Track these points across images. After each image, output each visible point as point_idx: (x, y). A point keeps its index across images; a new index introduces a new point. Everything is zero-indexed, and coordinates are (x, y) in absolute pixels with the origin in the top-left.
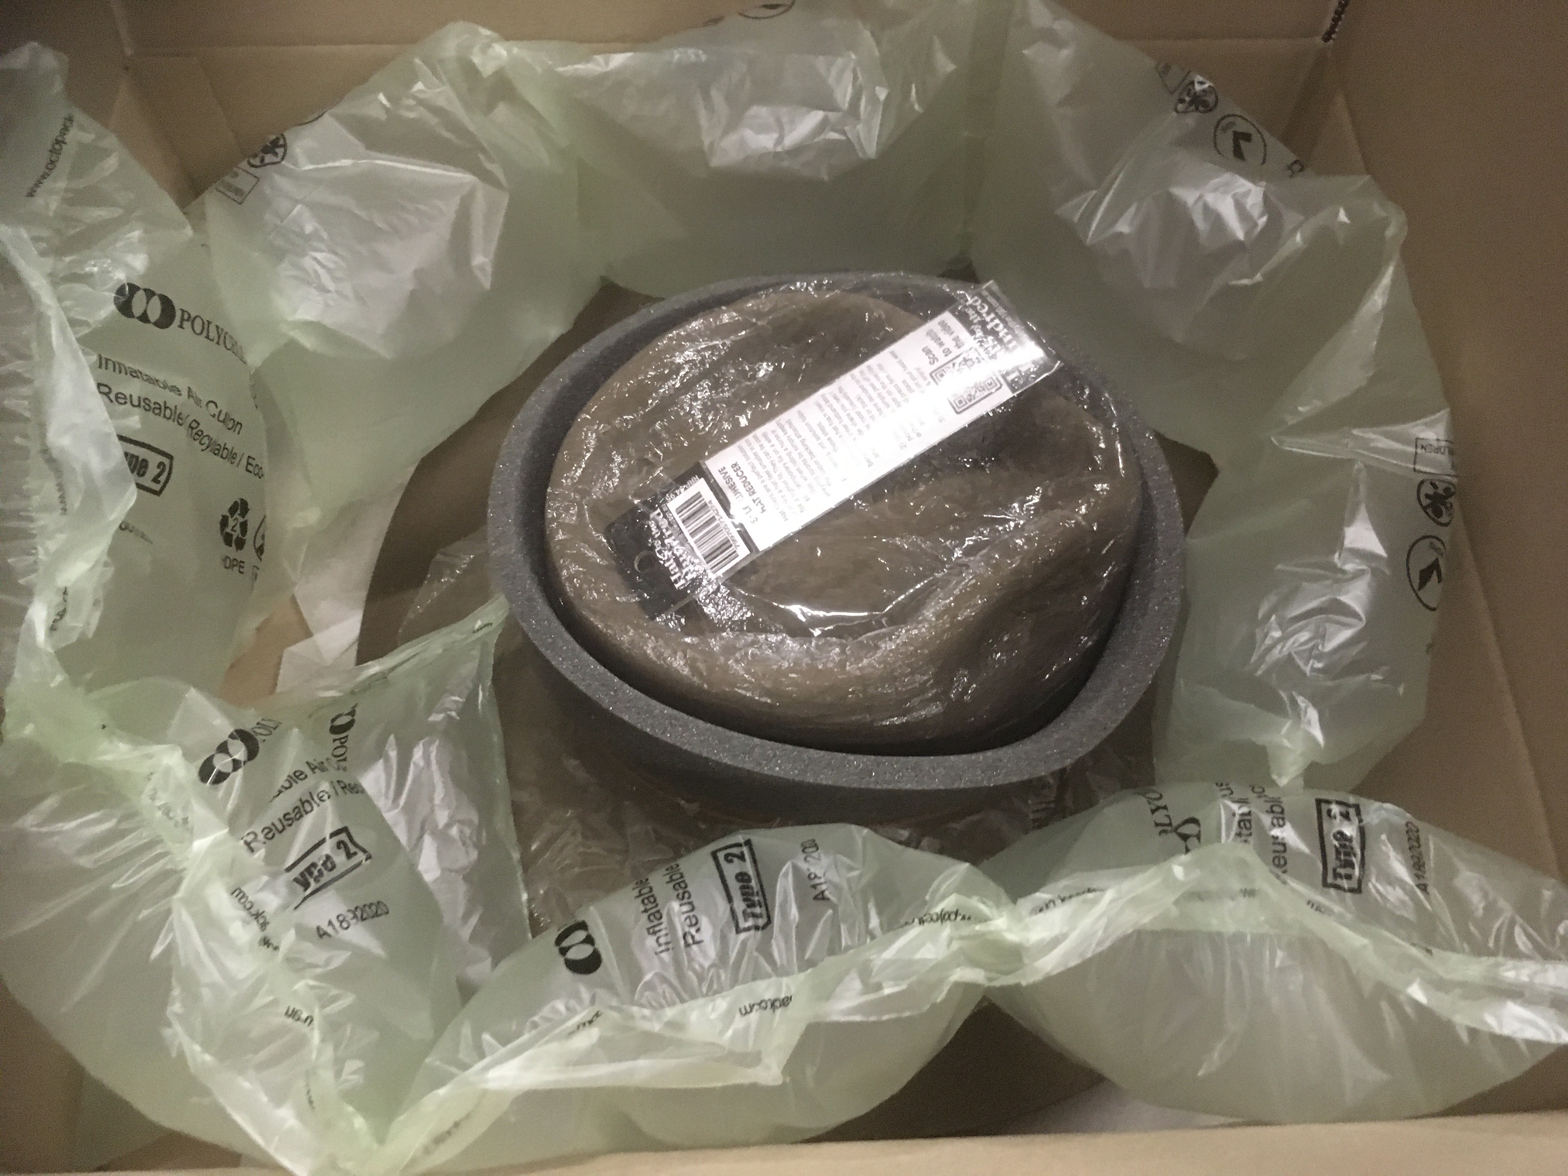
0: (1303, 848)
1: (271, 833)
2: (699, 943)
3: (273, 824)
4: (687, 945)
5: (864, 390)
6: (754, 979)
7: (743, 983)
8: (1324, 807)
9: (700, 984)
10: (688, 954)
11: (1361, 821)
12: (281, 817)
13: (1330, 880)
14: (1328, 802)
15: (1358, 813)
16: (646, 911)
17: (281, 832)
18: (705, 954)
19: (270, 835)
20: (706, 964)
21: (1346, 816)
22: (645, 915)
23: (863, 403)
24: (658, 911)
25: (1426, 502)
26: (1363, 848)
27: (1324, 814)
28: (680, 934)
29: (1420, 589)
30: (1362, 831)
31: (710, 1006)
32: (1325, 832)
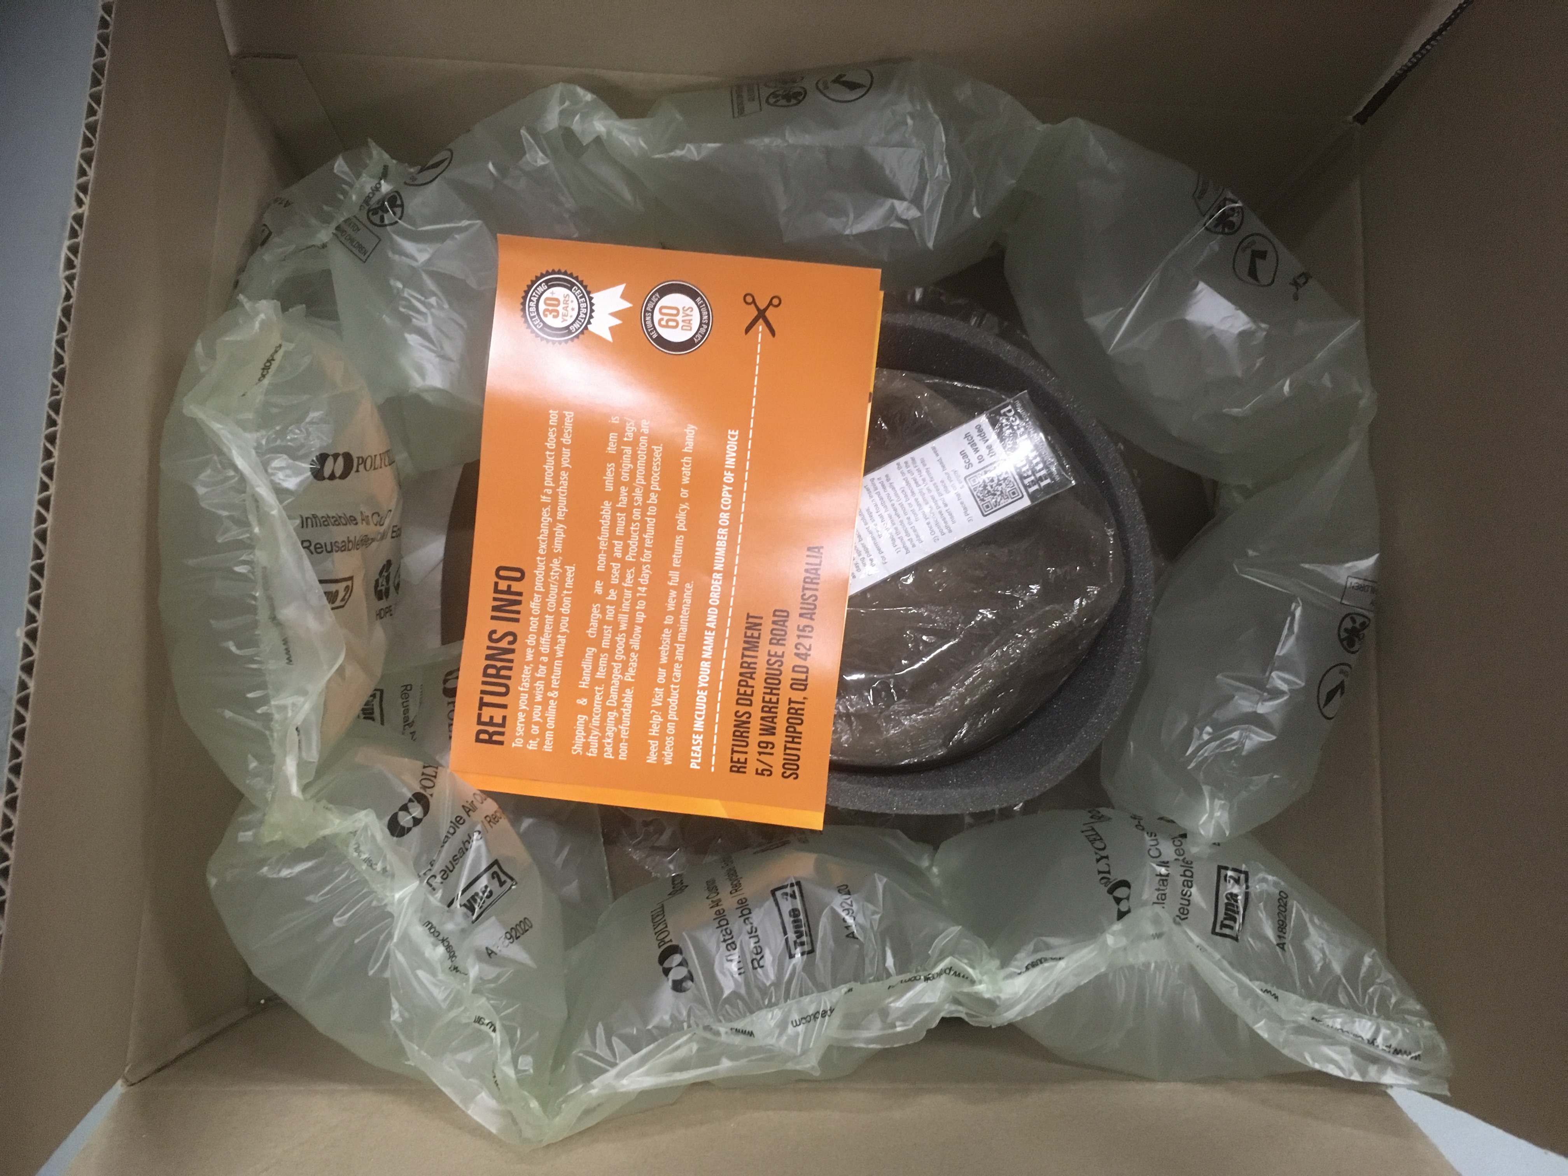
0: (1203, 904)
1: (446, 873)
2: (762, 967)
3: (447, 867)
4: (754, 968)
5: (907, 483)
6: (801, 995)
7: (794, 998)
8: (1223, 872)
9: (763, 999)
10: (755, 977)
11: (1247, 887)
12: (451, 859)
13: (1218, 930)
14: (1226, 868)
15: (1247, 880)
16: (725, 941)
17: (451, 871)
18: (767, 975)
19: (445, 876)
20: (768, 984)
21: (1237, 881)
22: (724, 945)
23: (906, 496)
24: (733, 943)
25: (1344, 635)
26: (1245, 909)
27: (1222, 878)
28: (749, 961)
29: (1326, 704)
30: (1247, 895)
31: (770, 1015)
32: (1220, 892)
